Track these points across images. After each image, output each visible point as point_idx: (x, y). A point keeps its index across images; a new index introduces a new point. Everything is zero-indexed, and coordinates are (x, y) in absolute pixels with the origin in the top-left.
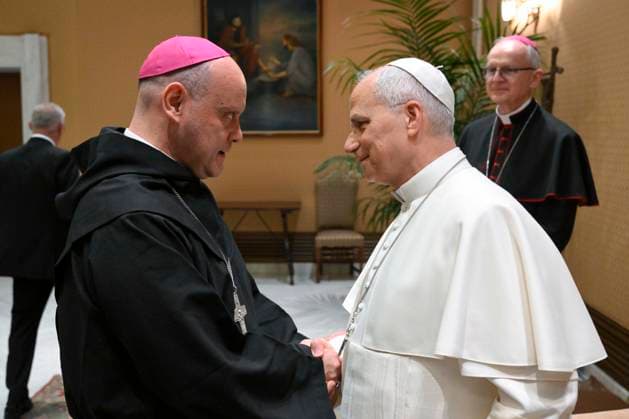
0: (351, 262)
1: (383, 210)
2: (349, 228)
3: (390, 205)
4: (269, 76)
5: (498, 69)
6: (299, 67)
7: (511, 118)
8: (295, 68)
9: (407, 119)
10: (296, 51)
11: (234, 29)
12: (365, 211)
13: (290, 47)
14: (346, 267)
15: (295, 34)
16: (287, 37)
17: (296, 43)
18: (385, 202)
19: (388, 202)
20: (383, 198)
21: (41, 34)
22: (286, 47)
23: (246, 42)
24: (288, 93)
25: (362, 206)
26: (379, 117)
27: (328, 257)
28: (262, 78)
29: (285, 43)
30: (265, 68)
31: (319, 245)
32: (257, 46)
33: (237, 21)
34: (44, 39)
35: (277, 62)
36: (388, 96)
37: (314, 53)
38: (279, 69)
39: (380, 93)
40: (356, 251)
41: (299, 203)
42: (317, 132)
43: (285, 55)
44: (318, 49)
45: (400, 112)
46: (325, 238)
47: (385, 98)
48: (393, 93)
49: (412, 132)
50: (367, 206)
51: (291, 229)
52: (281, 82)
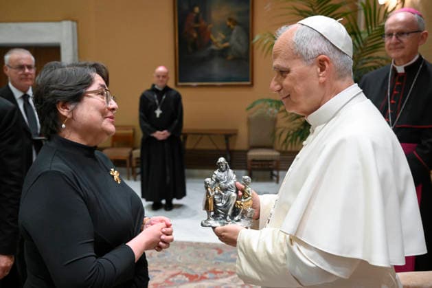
0: (271, 170)
1: (293, 135)
2: (270, 147)
3: (297, 131)
4: (217, 46)
5: (394, 34)
6: (238, 40)
7: (405, 68)
8: (236, 40)
9: (319, 70)
10: (236, 29)
11: (194, 15)
12: (280, 135)
13: (232, 26)
14: (268, 173)
15: (235, 17)
16: (230, 20)
17: (235, 23)
18: (293, 130)
19: (296, 130)
20: (292, 127)
21: (73, 20)
22: (229, 26)
23: (203, 23)
24: (230, 57)
25: (278, 132)
26: (296, 68)
27: (256, 167)
28: (213, 47)
29: (228, 23)
30: (215, 40)
31: (249, 159)
32: (210, 26)
33: (197, 10)
34: (75, 24)
35: (223, 36)
36: (304, 52)
37: (247, 30)
38: (224, 41)
39: (297, 49)
40: (274, 163)
41: (237, 130)
42: (249, 83)
43: (228, 31)
44: (250, 26)
45: (313, 65)
46: (254, 154)
47: (301, 54)
48: (307, 50)
49: (322, 79)
50: (282, 133)
51: (231, 148)
52: (226, 49)
